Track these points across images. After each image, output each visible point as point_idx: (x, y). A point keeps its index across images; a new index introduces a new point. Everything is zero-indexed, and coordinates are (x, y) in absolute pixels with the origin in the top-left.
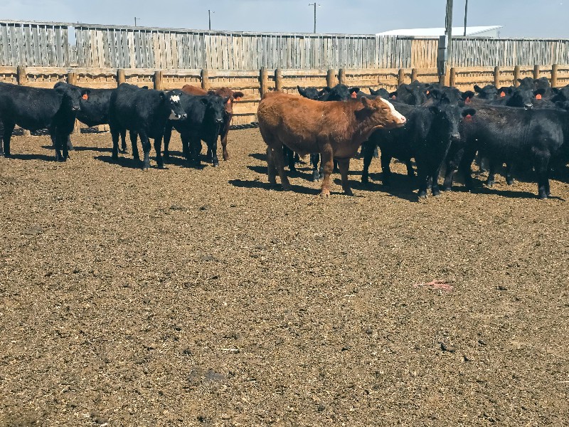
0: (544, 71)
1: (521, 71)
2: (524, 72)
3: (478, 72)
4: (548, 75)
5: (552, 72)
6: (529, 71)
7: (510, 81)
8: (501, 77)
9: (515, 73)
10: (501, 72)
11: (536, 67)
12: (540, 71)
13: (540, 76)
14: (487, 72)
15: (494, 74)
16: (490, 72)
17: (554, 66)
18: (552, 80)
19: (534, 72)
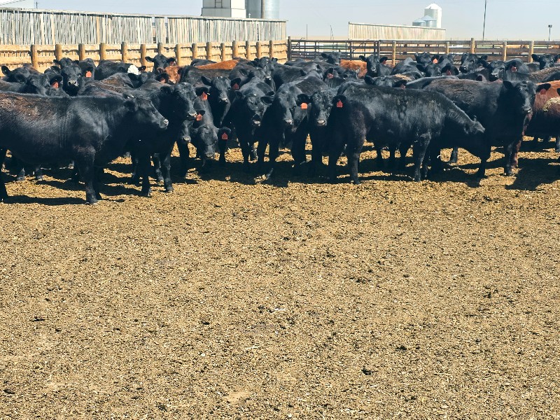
0: (91, 51)
1: (63, 51)
4: (95, 56)
5: (100, 52)
6: (72, 51)
8: (39, 58)
17: (101, 45)
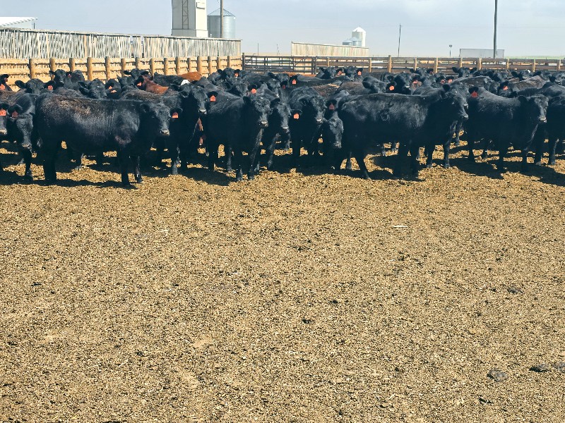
0: (80, 64)
1: (57, 64)
2: (60, 64)
3: (12, 64)
4: (84, 69)
5: (87, 65)
6: (64, 64)
7: (46, 74)
8: (37, 69)
9: (50, 64)
10: (36, 65)
11: (71, 60)
12: (76, 64)
13: (76, 68)
14: (21, 65)
15: (29, 66)
16: (25, 64)
17: (88, 59)
18: (87, 73)
19: (70, 65)
